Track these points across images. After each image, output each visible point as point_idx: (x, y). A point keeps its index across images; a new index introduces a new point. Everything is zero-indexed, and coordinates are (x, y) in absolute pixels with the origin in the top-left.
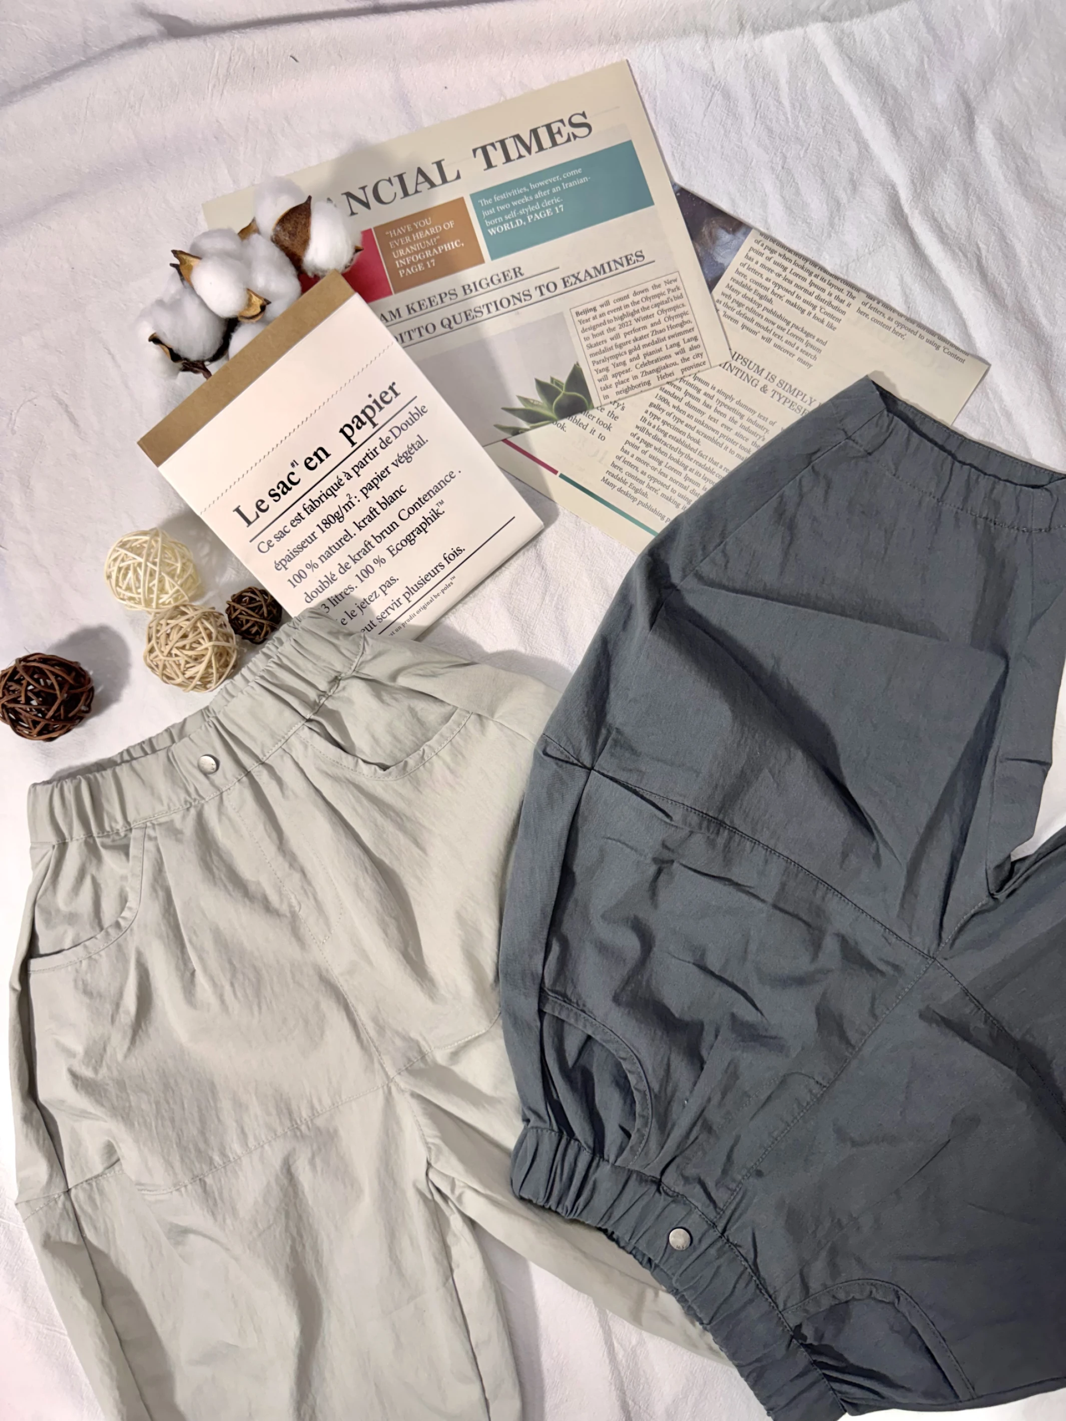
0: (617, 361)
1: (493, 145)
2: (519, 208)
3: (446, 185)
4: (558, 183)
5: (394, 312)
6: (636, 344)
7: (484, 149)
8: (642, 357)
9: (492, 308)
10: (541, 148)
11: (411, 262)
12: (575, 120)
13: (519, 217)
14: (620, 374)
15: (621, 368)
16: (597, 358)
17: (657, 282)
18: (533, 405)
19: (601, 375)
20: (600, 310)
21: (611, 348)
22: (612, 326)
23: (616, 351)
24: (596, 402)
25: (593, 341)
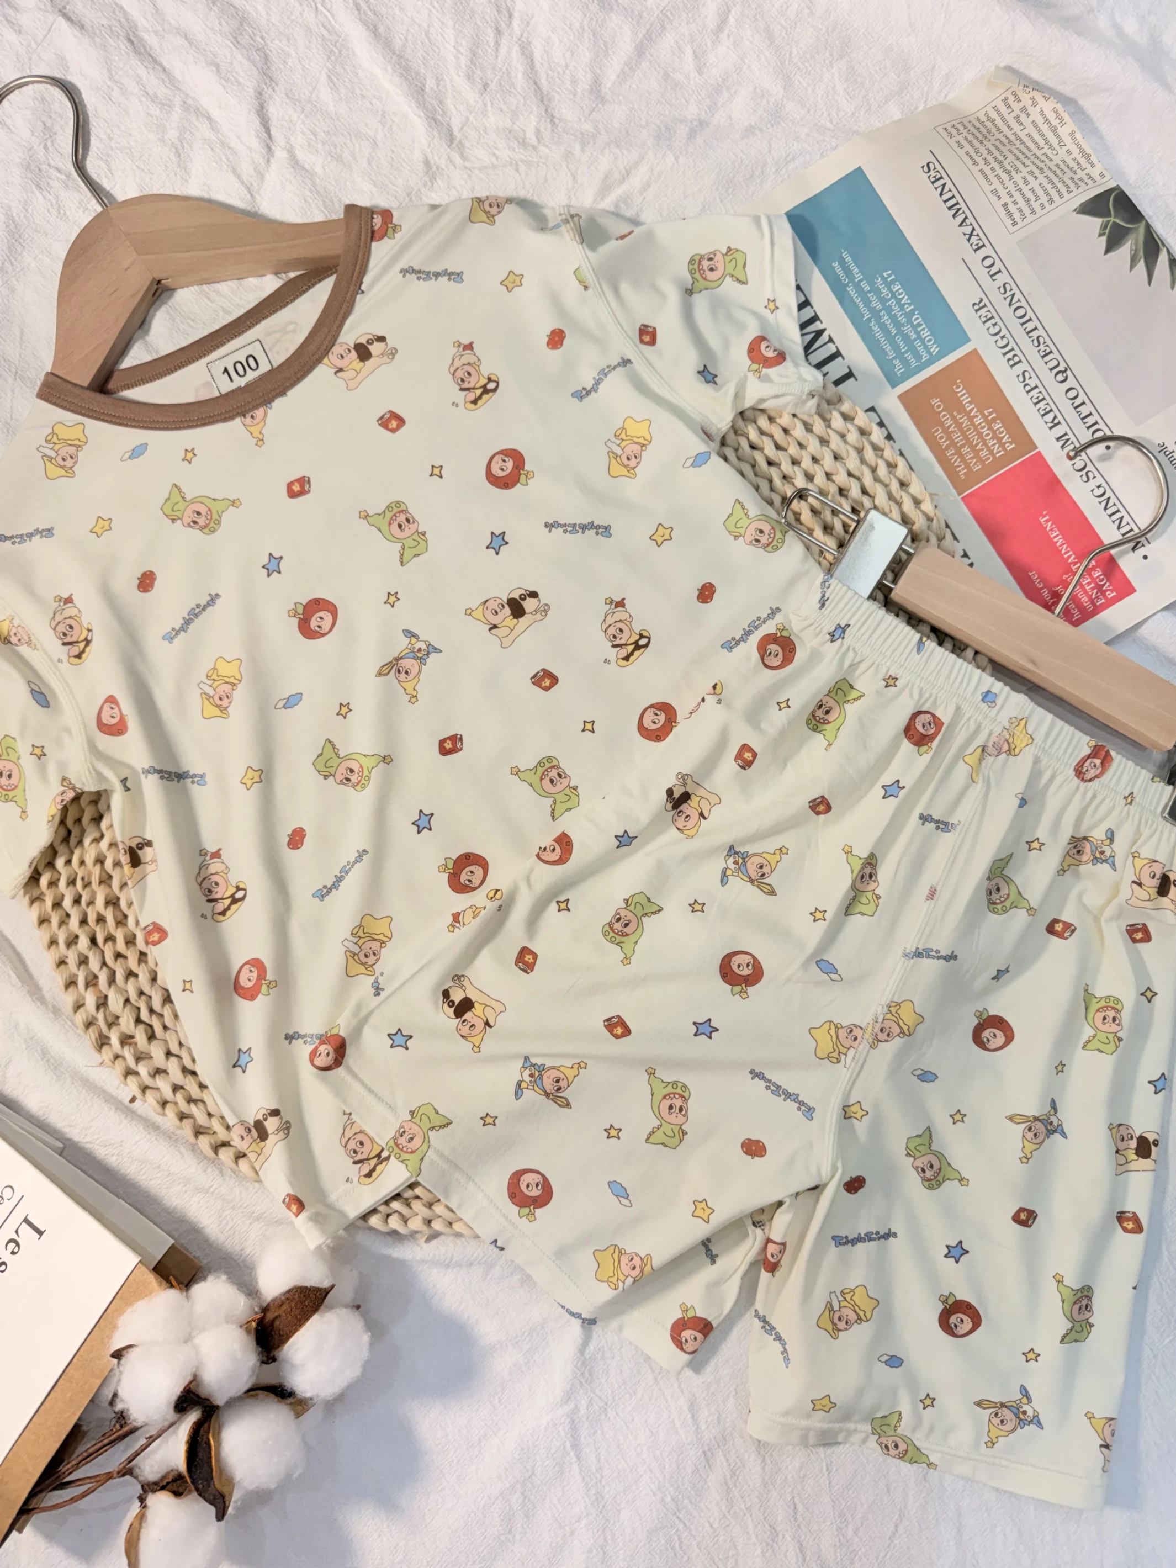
4: (858, 287)
5: (1061, 443)
9: (1030, 326)
10: (816, 318)
11: (993, 438)
17: (954, 146)
18: (1136, 251)
19: (1080, 183)
20: (1005, 199)
24: (1110, 184)
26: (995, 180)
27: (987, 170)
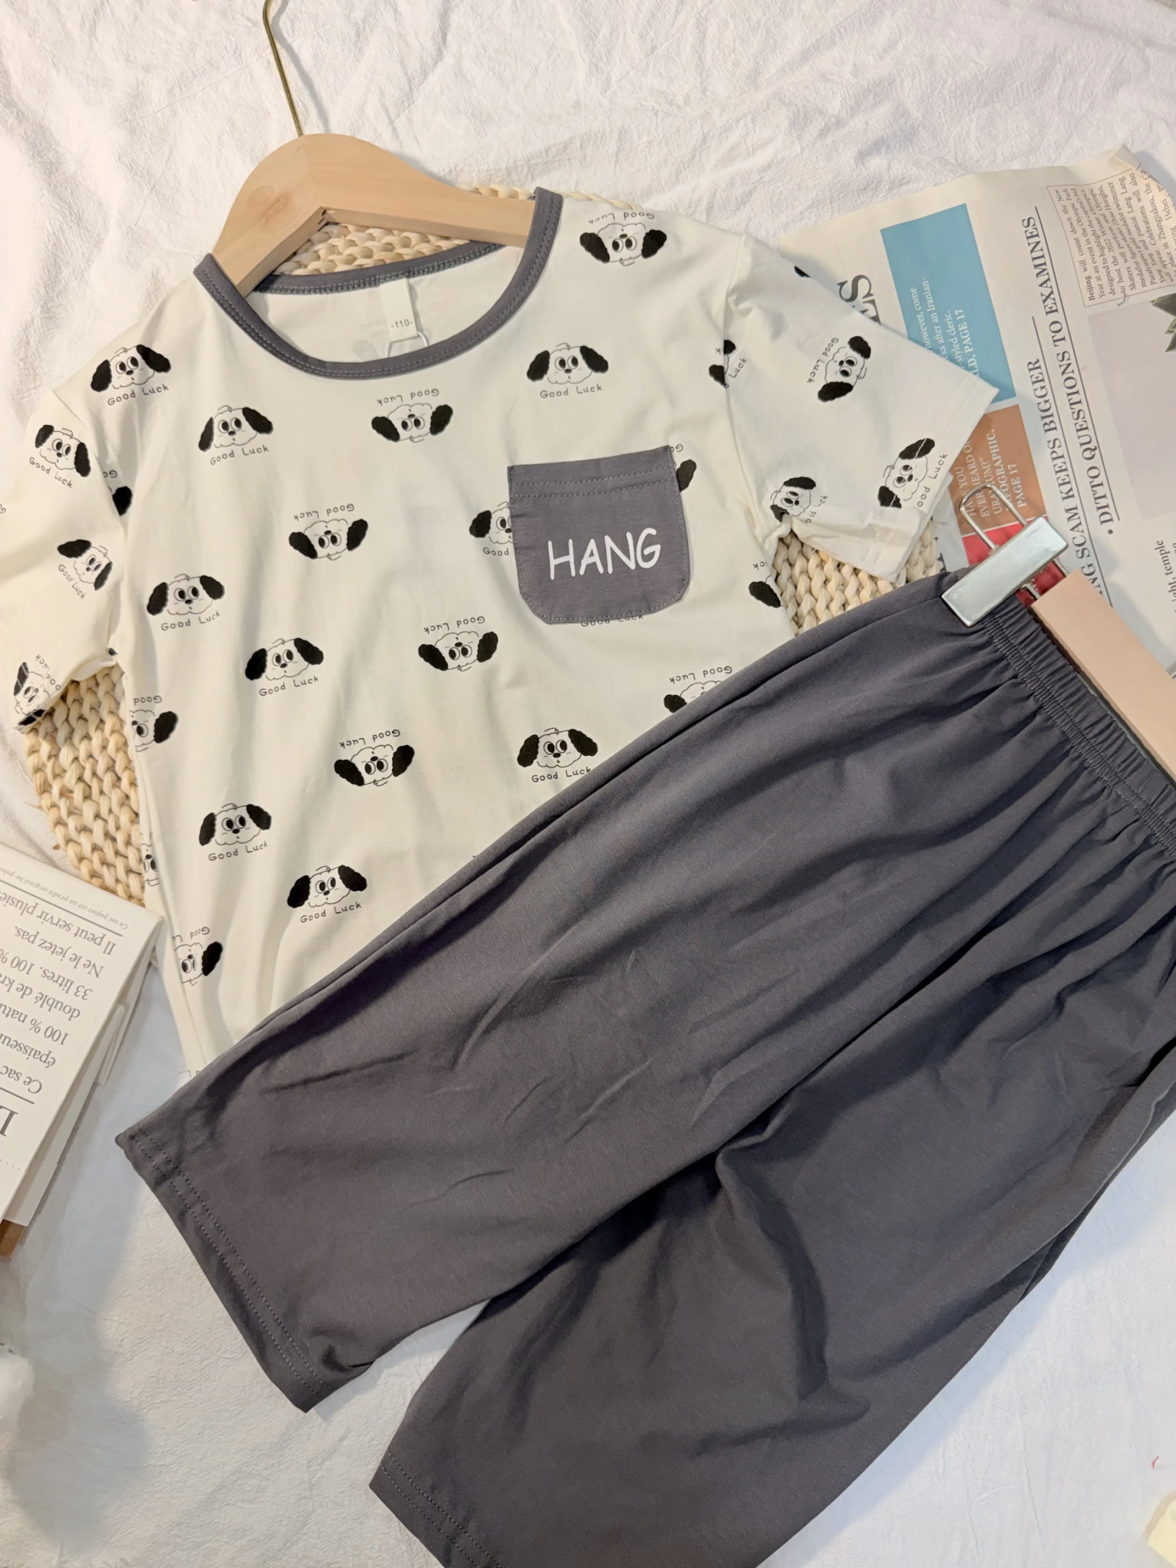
9: (1075, 398)
16: (1147, 280)
17: (1060, 209)
19: (1166, 278)
21: (1137, 263)
23: (1139, 259)
25: (1127, 282)
26: (1086, 251)
27: (1083, 240)
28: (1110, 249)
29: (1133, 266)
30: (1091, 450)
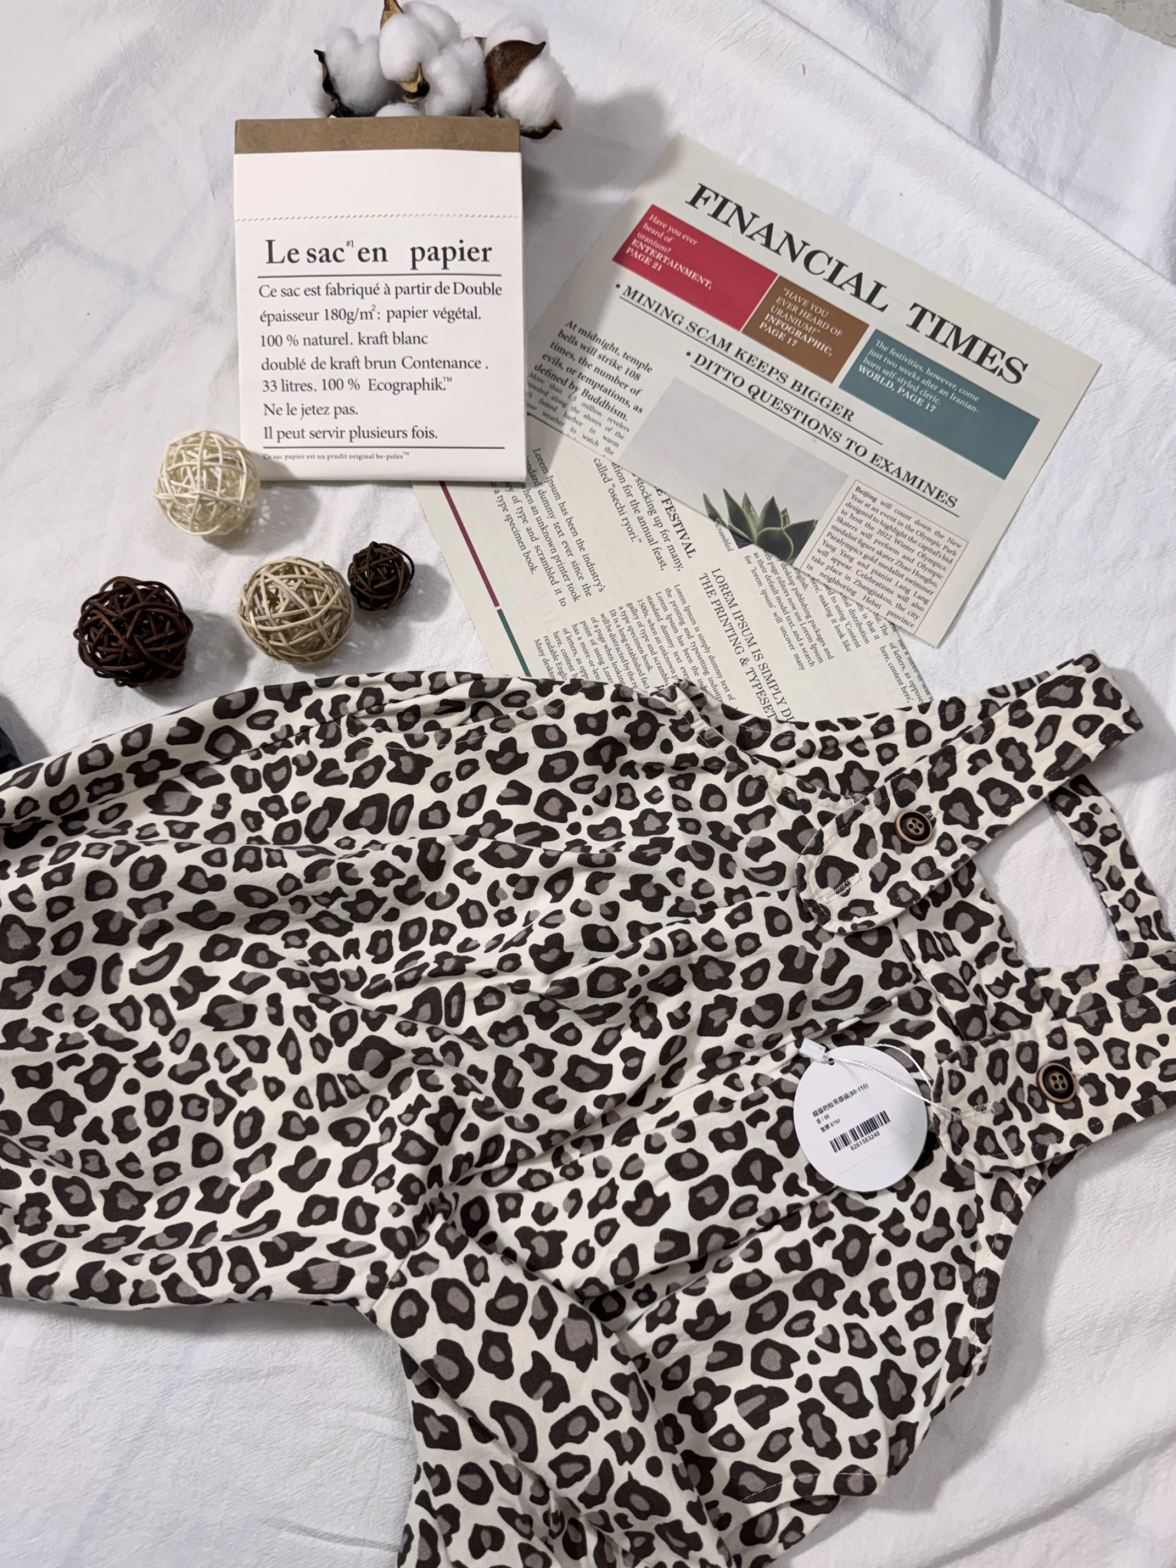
0: (848, 552)
1: (934, 315)
2: (902, 375)
3: (866, 305)
4: (951, 391)
5: (726, 343)
6: (877, 556)
7: (924, 311)
8: (870, 569)
9: (800, 418)
10: (966, 354)
11: (779, 327)
12: (1014, 363)
13: (894, 380)
14: (839, 563)
15: (845, 561)
16: (835, 534)
17: (942, 532)
18: (749, 511)
19: (824, 548)
20: (877, 505)
21: (855, 539)
22: (873, 524)
23: (855, 544)
24: (798, 562)
25: (847, 519)
27: (905, 522)
28: (881, 532)
29: (854, 534)
30: (755, 394)
